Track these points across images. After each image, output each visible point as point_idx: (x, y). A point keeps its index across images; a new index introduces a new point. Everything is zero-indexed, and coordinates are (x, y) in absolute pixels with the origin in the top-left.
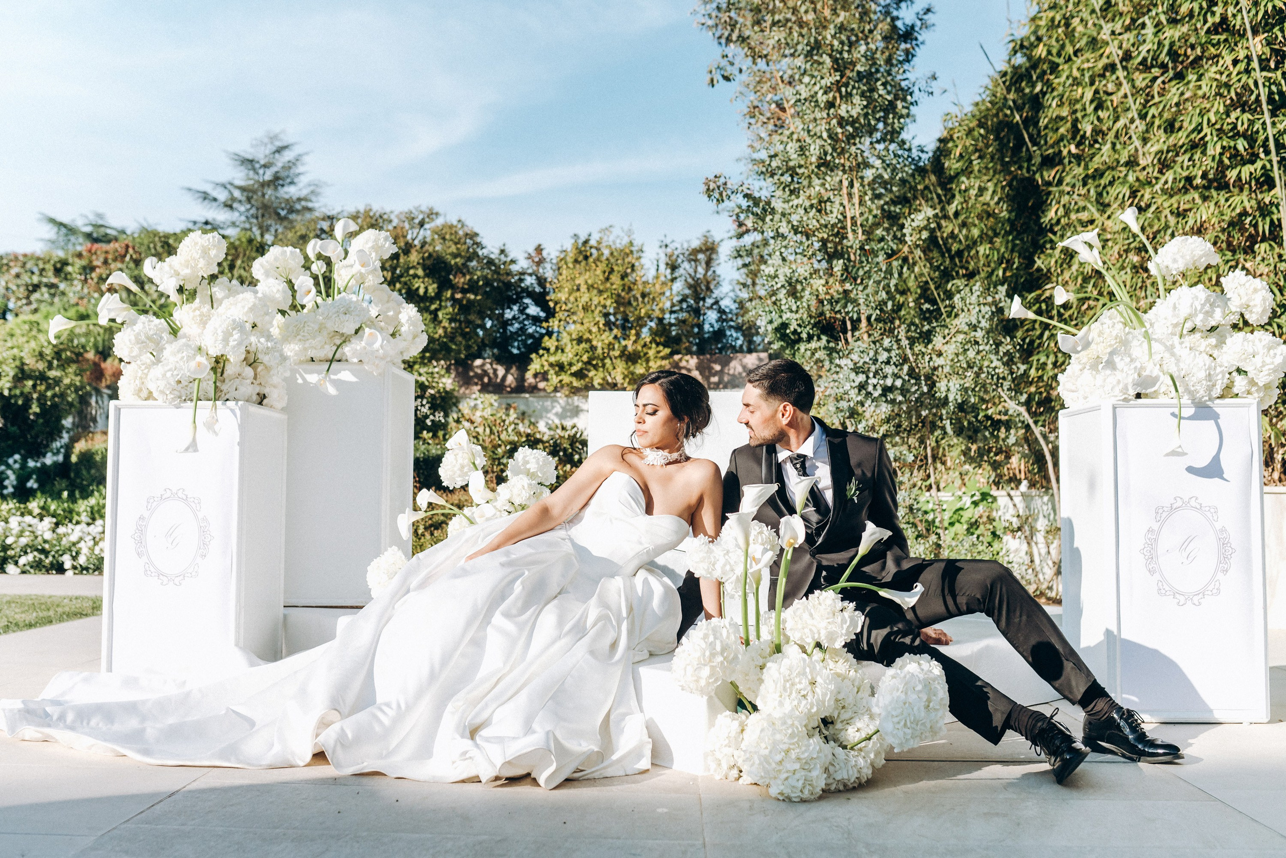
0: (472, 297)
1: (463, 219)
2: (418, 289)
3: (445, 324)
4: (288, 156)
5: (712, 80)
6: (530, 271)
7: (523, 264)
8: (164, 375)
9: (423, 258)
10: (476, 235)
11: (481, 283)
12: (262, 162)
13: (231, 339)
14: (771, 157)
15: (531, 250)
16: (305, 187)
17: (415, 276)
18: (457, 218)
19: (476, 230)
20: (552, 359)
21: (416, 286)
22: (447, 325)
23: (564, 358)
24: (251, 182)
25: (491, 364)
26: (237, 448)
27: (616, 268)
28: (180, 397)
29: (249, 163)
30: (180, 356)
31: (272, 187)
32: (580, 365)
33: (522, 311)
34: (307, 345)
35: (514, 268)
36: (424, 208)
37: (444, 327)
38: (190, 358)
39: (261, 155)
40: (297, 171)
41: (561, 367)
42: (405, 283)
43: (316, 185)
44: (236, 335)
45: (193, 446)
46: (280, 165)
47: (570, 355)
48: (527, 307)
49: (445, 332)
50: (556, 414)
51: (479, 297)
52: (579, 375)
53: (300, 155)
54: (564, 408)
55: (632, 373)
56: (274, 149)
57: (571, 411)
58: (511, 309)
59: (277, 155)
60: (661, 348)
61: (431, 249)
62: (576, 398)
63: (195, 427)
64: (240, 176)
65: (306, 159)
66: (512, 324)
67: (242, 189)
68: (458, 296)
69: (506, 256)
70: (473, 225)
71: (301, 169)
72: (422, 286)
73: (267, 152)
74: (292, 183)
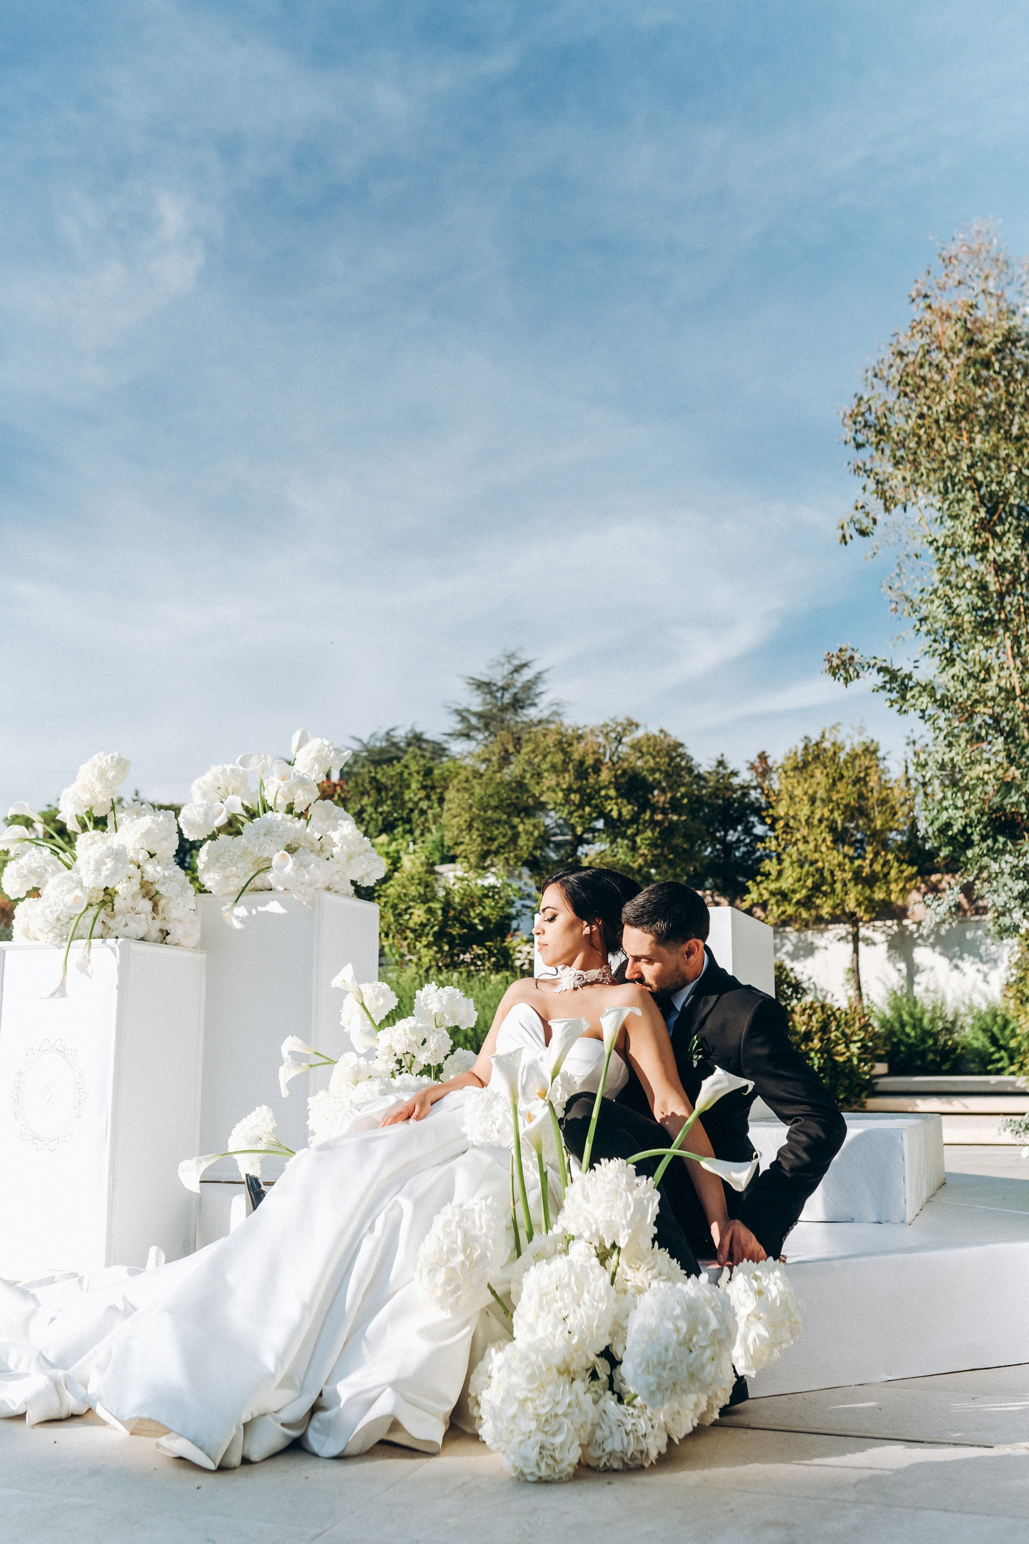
0: (675, 818)
1: (665, 729)
2: (611, 810)
3: (644, 850)
4: (527, 675)
5: (844, 537)
6: (754, 783)
7: (745, 776)
8: (43, 912)
9: (616, 776)
10: (681, 745)
11: (685, 801)
12: (500, 684)
13: (104, 868)
14: (921, 620)
15: (753, 758)
16: (547, 707)
17: (607, 797)
18: (658, 728)
19: (681, 740)
20: (772, 886)
21: (609, 808)
22: (646, 852)
23: (786, 884)
24: (489, 707)
25: (712, 896)
26: (116, 992)
27: (845, 773)
28: (61, 936)
29: (483, 686)
30: (60, 889)
31: (512, 710)
32: (804, 892)
33: (748, 831)
34: (228, 873)
35: (736, 781)
36: (621, 719)
37: (643, 855)
38: (70, 891)
39: (498, 676)
40: (538, 690)
41: (783, 896)
42: (596, 806)
43: (557, 704)
44: (110, 863)
45: (61, 990)
46: (519, 684)
47: (791, 880)
48: (754, 826)
49: (646, 860)
50: (787, 953)
51: (683, 818)
52: (807, 903)
53: (540, 673)
54: (796, 946)
55: (870, 900)
56: (512, 668)
57: (804, 949)
58: (735, 830)
59: (516, 675)
60: (904, 866)
61: (625, 765)
62: (810, 933)
63: (65, 969)
64: (476, 702)
65: (546, 676)
66: (738, 848)
67: (480, 716)
68: (659, 817)
69: (725, 768)
70: (677, 733)
71: (541, 688)
72: (615, 807)
73: (505, 672)
74: (534, 705)
